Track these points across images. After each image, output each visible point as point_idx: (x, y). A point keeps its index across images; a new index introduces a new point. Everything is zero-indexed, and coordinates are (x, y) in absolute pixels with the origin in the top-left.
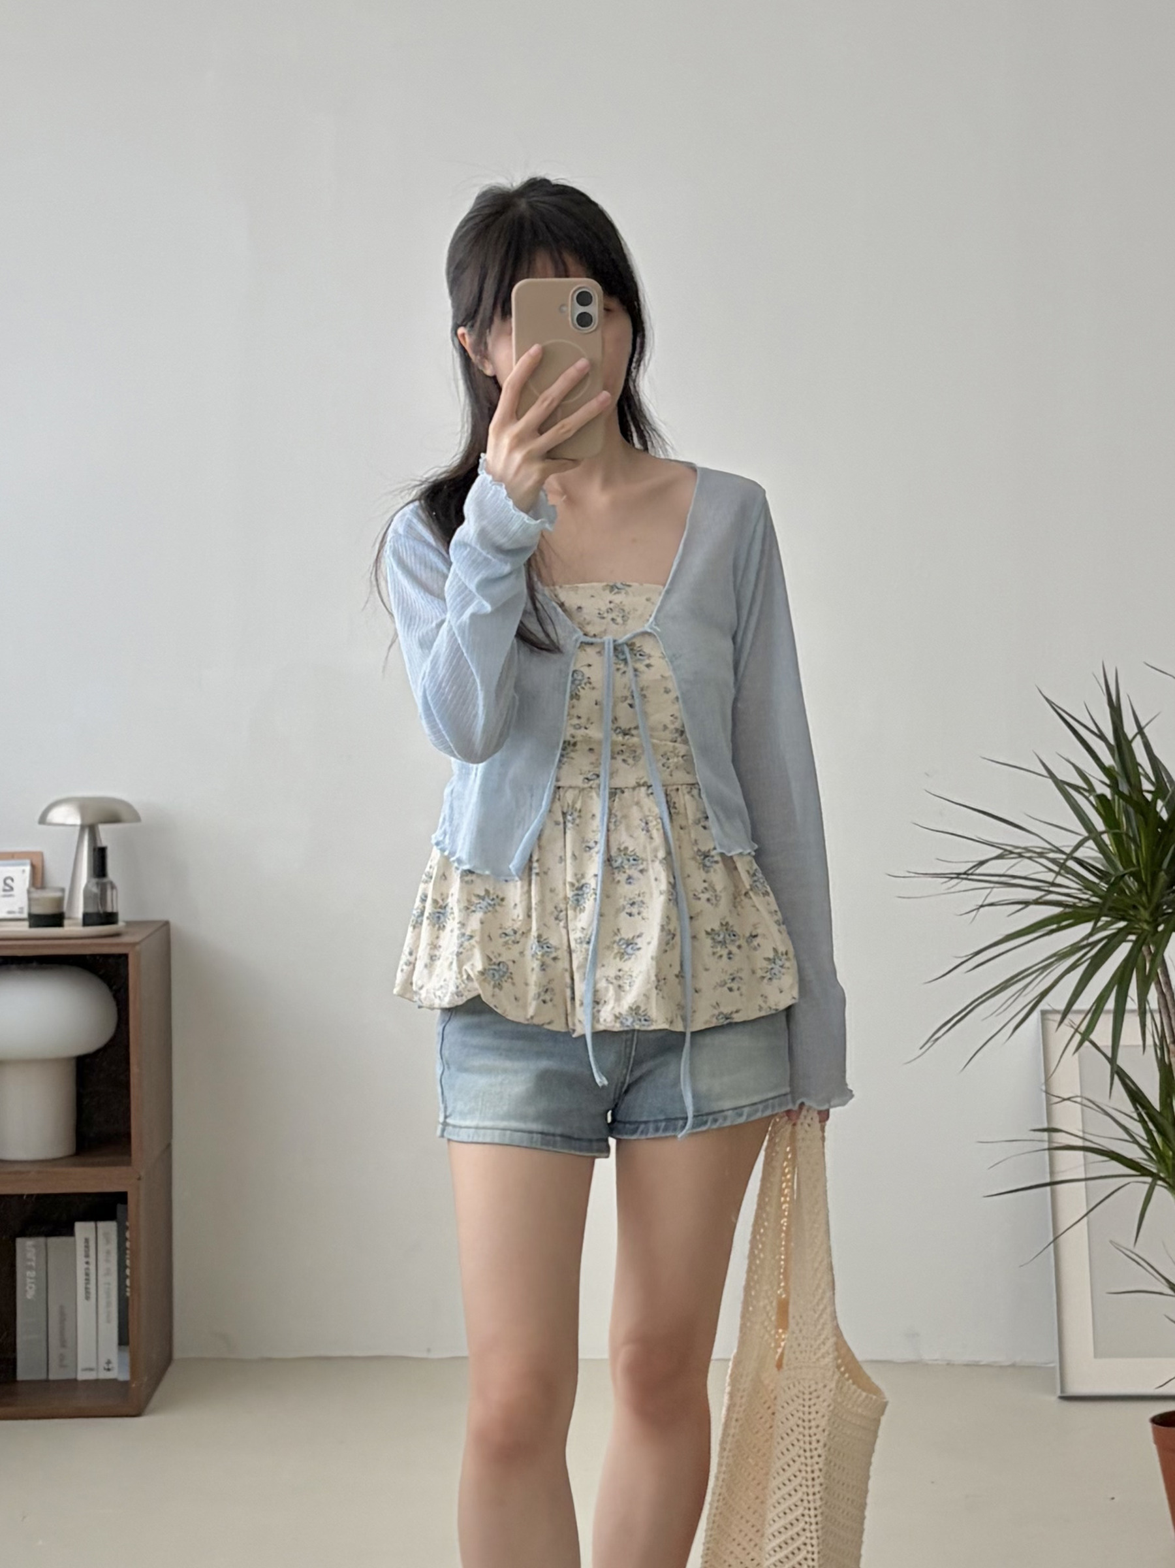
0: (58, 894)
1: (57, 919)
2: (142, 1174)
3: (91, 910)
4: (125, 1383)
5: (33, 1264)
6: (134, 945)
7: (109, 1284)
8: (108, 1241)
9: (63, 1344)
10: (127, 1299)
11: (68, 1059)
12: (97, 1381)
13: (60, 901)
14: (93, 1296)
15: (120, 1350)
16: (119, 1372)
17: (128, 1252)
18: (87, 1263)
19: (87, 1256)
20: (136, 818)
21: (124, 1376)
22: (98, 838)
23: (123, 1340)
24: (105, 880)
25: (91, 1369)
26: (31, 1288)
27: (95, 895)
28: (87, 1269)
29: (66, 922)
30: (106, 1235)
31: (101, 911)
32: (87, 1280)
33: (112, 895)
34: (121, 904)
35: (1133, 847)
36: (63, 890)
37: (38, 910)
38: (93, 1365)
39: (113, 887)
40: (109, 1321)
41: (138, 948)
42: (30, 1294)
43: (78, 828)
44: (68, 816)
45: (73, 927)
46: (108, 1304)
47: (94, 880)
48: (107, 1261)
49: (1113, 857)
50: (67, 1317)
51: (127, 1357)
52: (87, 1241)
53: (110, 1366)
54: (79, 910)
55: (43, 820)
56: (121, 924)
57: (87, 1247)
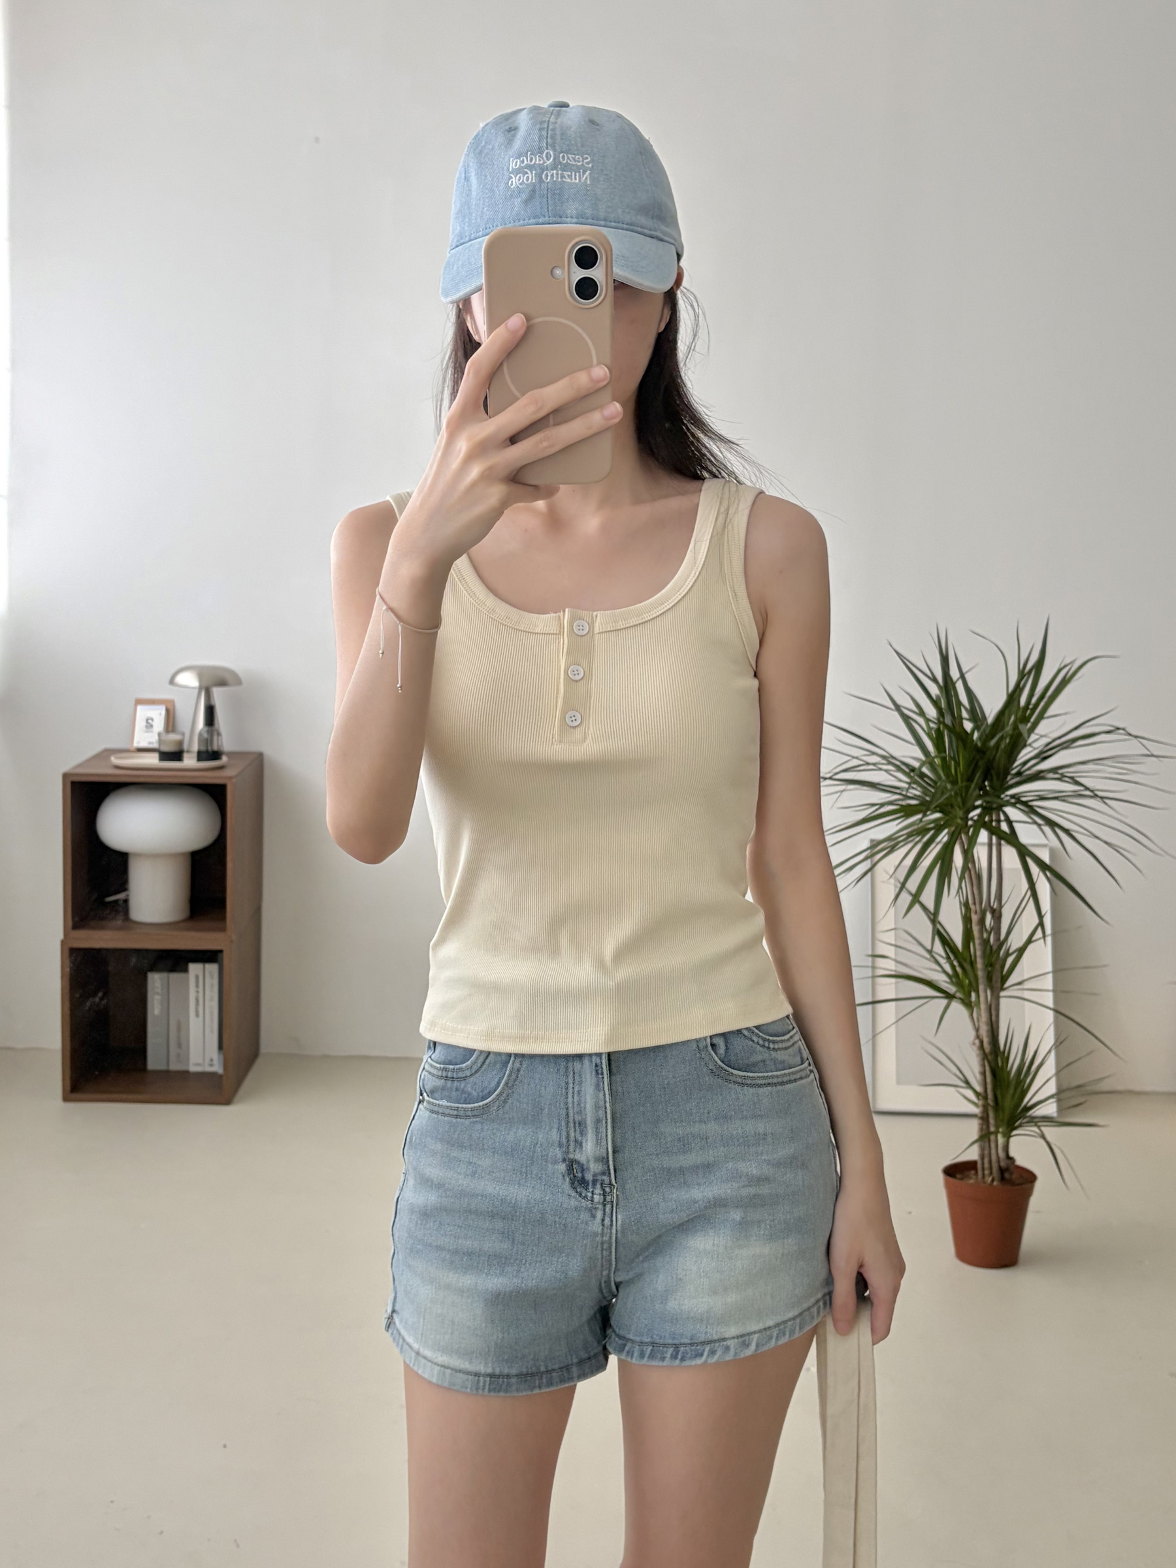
0: (181, 738)
1: (177, 755)
2: (234, 938)
3: (203, 748)
4: (220, 1076)
5: (159, 991)
7: (212, 1007)
8: (213, 978)
9: (179, 1045)
12: (204, 1073)
13: (181, 742)
14: (201, 1014)
15: (219, 1052)
16: (218, 1068)
18: (197, 992)
19: (197, 987)
20: (239, 682)
21: (220, 1070)
22: (212, 697)
23: (221, 1045)
24: (213, 728)
25: (200, 1064)
26: (157, 1007)
27: (207, 740)
28: (197, 996)
29: (185, 755)
30: (211, 973)
31: (210, 749)
32: (197, 1004)
33: (218, 739)
34: (225, 746)
35: (953, 763)
36: (183, 734)
37: (166, 748)
38: (200, 1061)
39: (219, 734)
40: (212, 1032)
41: (234, 780)
42: (157, 1012)
43: (196, 691)
44: (189, 680)
45: (190, 761)
47: (206, 729)
48: (211, 991)
49: (937, 767)
50: (182, 1028)
51: (223, 1057)
52: (197, 976)
53: (212, 1063)
54: (195, 748)
55: (172, 682)
56: (224, 759)
57: (197, 981)
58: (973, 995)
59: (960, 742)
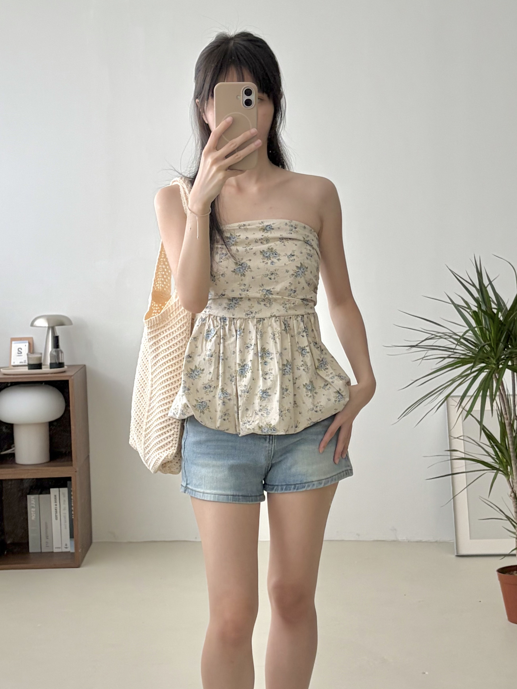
0: (39, 356)
1: (39, 366)
2: (77, 469)
3: (53, 361)
4: (72, 553)
5: (34, 505)
6: (71, 376)
7: (65, 513)
8: (64, 496)
9: (47, 537)
10: (73, 519)
11: (46, 423)
12: (62, 552)
13: (40, 358)
14: (59, 518)
15: (70, 540)
16: (71, 549)
17: (72, 500)
18: (56, 505)
19: (56, 502)
20: (71, 323)
21: (72, 550)
22: (55, 332)
23: (72, 536)
24: (58, 349)
25: (60, 548)
26: (33, 515)
27: (55, 355)
28: (56, 507)
29: (43, 367)
30: (64, 494)
31: (57, 362)
32: (56, 512)
33: (62, 355)
34: (65, 359)
36: (41, 354)
37: (32, 362)
38: (60, 546)
39: (62, 352)
40: (66, 528)
41: (72, 377)
42: (33, 518)
43: (47, 329)
44: (43, 323)
45: (46, 369)
46: (65, 522)
47: (54, 350)
48: (64, 504)
49: (479, 336)
50: (48, 526)
51: (73, 543)
52: (55, 496)
53: (67, 546)
54: (48, 362)
55: (32, 325)
56: (66, 367)
57: (55, 499)
58: (509, 467)
59: (491, 320)
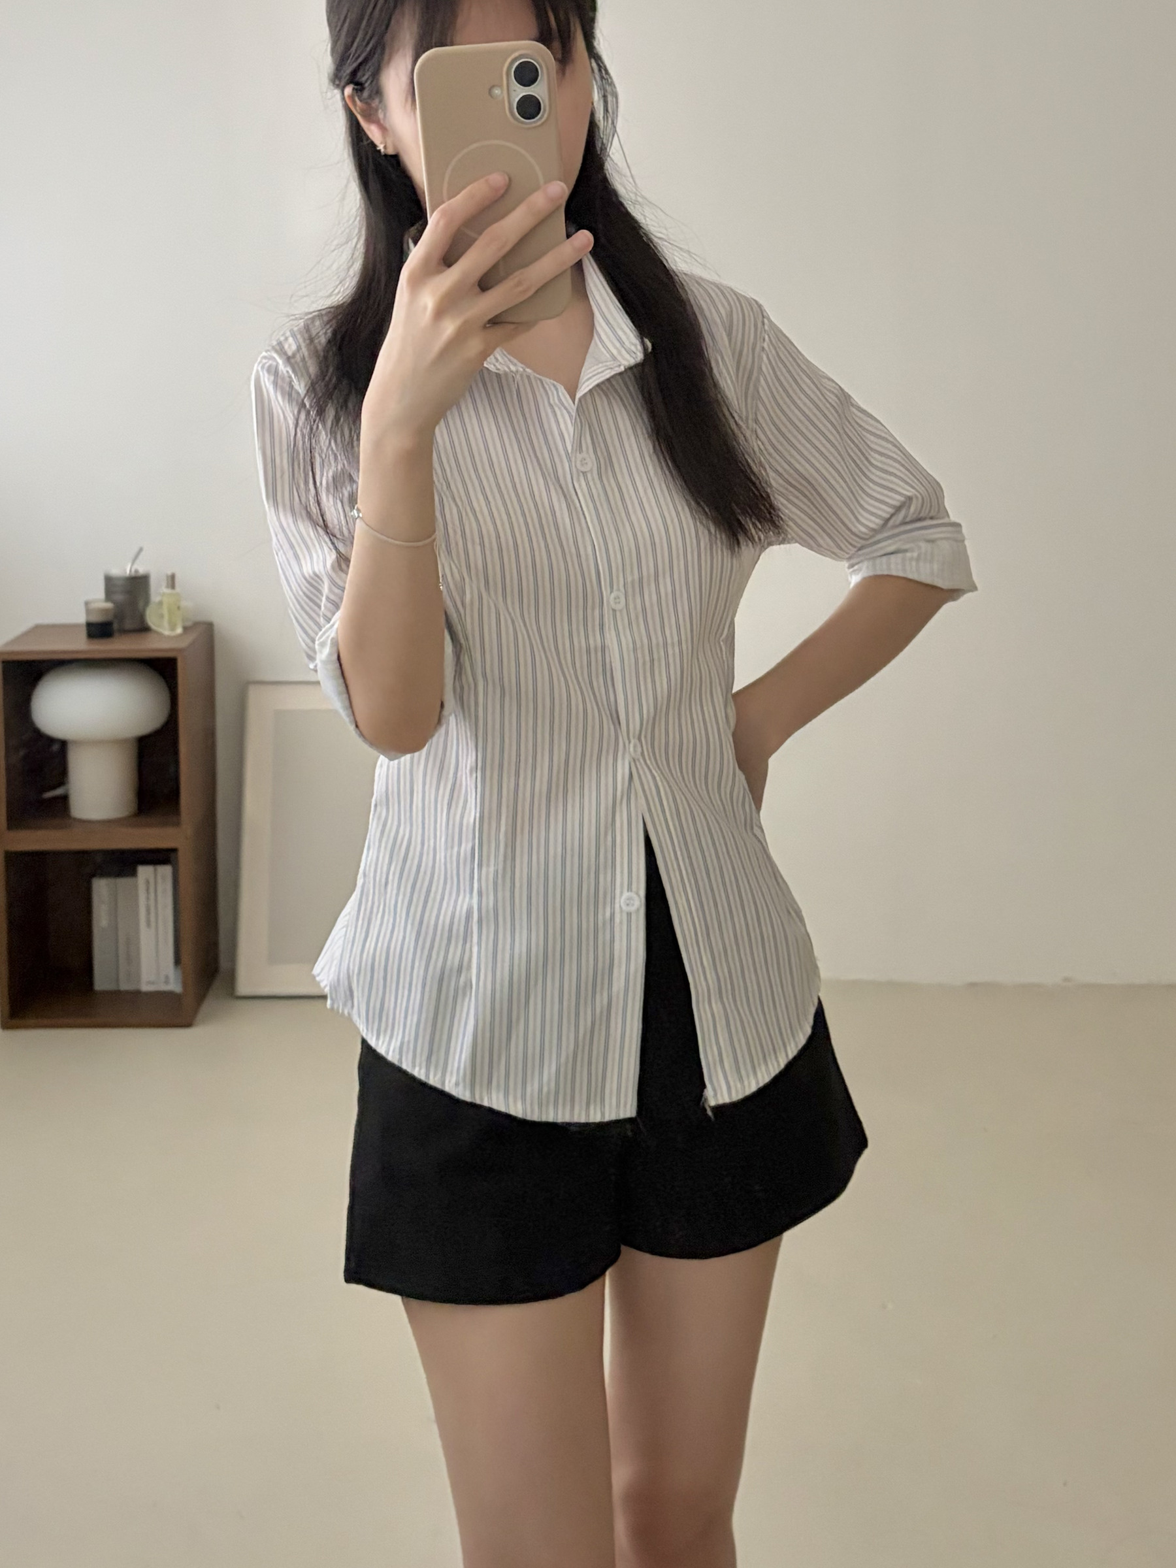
4: (179, 996)
5: (106, 899)
6: (181, 651)
7: (166, 916)
8: (165, 883)
9: (129, 962)
11: (132, 739)
12: (158, 992)
14: (153, 924)
15: (175, 968)
16: (175, 986)
18: (148, 899)
19: (148, 893)
21: (178, 988)
23: (178, 961)
25: (153, 983)
26: (103, 918)
28: (149, 903)
30: (163, 877)
32: (148, 913)
38: (154, 980)
40: (166, 944)
41: (184, 652)
42: (103, 923)
46: (166, 932)
48: (164, 895)
50: (133, 942)
51: (180, 973)
52: (148, 882)
53: (168, 981)
57: (147, 886)
